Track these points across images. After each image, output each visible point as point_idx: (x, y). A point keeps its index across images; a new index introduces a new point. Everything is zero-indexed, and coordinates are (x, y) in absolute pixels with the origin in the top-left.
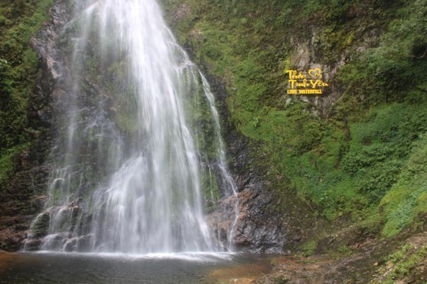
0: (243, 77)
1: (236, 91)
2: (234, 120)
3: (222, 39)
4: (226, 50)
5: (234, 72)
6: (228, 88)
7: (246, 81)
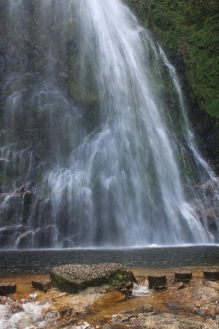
0: (201, 48)
1: (195, 64)
2: (196, 97)
3: (172, 7)
4: (178, 18)
5: (191, 43)
6: (185, 60)
7: (205, 53)
